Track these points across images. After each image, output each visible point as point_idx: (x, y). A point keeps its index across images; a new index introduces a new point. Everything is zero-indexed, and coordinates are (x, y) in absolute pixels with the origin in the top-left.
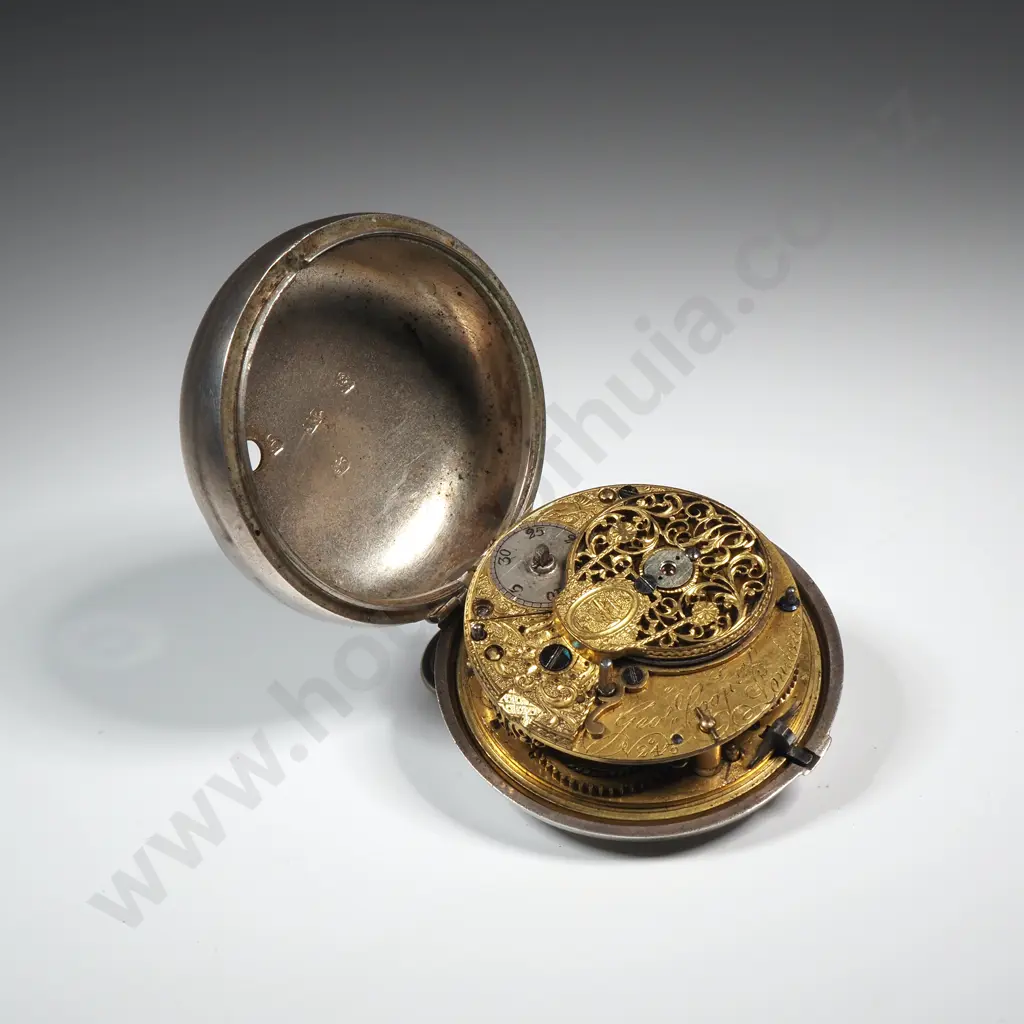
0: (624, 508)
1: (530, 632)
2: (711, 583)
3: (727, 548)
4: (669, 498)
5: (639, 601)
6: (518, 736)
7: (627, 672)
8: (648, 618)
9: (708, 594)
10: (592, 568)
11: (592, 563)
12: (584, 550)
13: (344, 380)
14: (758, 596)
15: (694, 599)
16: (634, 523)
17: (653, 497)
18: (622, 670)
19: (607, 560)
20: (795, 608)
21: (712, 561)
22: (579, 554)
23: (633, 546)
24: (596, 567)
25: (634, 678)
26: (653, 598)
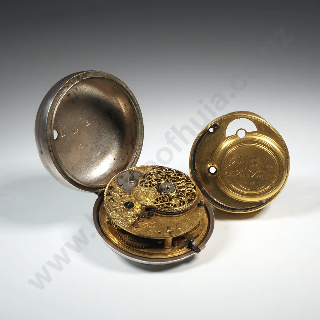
0: (159, 170)
1: (124, 197)
2: (179, 194)
3: (186, 186)
4: (172, 170)
5: (157, 194)
6: (113, 225)
7: (149, 212)
8: (158, 199)
9: (178, 196)
10: (145, 183)
11: (146, 182)
12: (144, 179)
13: (87, 122)
14: (192, 200)
15: (173, 197)
16: (160, 174)
17: (168, 169)
18: (148, 212)
19: (150, 182)
20: (202, 206)
21: (181, 189)
22: (143, 179)
23: (159, 180)
24: (147, 183)
25: (151, 215)
26: (161, 194)
